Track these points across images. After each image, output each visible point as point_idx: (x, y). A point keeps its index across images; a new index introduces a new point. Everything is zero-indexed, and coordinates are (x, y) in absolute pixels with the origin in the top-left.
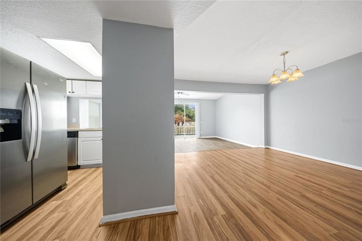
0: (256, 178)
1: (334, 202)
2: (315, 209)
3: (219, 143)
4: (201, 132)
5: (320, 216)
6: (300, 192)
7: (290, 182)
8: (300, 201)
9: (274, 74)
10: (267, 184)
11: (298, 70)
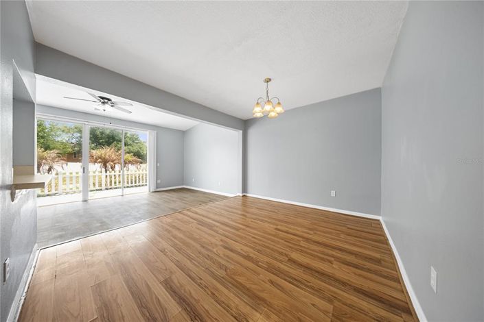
0: (239, 250)
1: (312, 255)
2: (305, 277)
3: (188, 196)
4: (159, 181)
5: (312, 288)
6: (286, 255)
7: (273, 241)
8: (291, 271)
9: (258, 103)
10: (254, 257)
11: (279, 103)
